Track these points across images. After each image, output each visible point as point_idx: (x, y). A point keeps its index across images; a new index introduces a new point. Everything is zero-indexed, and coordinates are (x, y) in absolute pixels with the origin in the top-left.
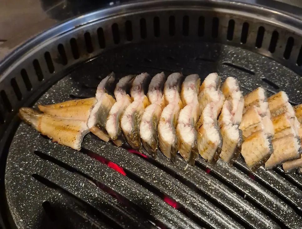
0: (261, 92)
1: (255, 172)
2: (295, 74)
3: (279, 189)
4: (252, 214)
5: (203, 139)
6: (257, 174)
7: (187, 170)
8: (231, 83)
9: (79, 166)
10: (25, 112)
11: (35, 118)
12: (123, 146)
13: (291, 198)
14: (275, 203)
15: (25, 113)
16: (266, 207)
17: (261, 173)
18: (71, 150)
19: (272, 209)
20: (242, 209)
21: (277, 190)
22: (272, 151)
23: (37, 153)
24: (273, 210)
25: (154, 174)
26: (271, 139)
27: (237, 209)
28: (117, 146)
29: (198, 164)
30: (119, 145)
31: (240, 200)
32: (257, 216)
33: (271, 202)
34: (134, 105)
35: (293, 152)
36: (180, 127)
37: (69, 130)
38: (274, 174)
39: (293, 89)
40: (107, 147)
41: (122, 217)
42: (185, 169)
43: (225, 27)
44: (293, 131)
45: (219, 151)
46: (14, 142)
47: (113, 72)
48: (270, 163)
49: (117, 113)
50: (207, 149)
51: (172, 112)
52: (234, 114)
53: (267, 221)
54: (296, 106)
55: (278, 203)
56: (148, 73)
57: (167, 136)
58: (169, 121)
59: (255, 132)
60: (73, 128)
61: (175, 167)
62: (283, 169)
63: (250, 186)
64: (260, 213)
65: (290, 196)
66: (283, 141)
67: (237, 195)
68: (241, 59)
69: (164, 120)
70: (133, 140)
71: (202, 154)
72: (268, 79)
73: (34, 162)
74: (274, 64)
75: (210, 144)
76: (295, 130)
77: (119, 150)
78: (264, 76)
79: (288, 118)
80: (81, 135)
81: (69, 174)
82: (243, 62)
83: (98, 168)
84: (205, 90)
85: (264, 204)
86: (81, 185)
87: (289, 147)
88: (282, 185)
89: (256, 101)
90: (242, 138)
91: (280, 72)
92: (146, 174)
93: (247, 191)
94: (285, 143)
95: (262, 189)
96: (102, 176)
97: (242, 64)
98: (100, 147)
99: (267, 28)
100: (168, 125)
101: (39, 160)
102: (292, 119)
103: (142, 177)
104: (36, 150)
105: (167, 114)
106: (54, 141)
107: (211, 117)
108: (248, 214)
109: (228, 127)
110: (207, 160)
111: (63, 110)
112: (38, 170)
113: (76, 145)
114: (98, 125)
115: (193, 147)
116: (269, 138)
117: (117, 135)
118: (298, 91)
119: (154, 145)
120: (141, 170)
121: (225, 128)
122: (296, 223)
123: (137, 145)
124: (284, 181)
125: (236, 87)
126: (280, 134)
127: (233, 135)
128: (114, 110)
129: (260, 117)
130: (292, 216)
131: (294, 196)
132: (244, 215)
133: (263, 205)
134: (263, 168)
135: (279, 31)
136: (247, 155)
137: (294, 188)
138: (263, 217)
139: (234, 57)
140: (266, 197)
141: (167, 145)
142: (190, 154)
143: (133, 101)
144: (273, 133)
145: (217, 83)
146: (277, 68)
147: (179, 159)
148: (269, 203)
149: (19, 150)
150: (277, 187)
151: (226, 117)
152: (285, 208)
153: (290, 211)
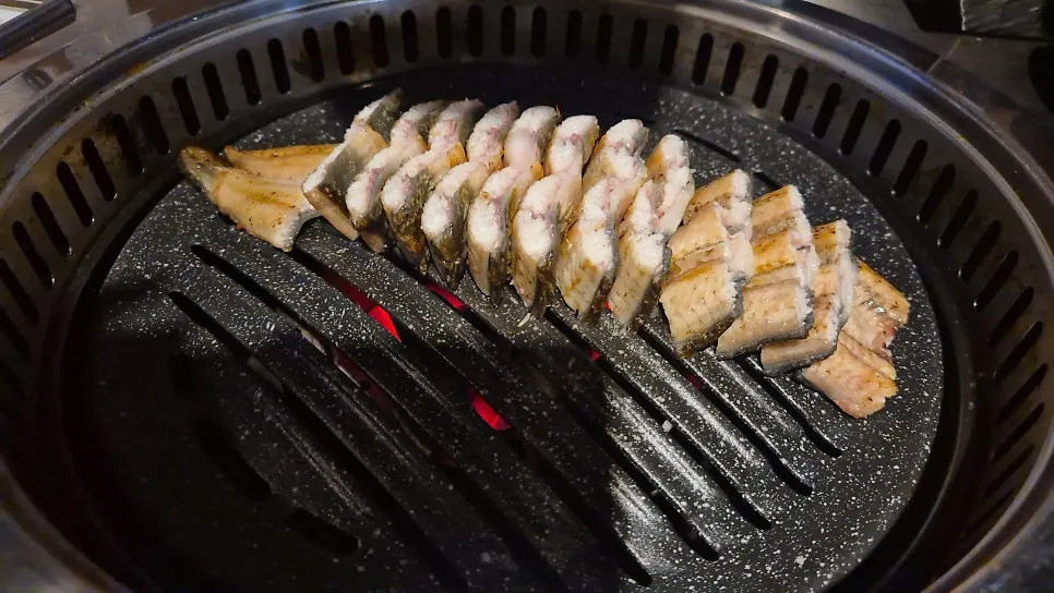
0: (739, 181)
1: (688, 358)
2: (832, 170)
3: (739, 406)
4: (661, 454)
5: (574, 255)
6: (693, 363)
7: (524, 327)
8: (672, 148)
9: (275, 285)
10: (193, 157)
11: (212, 174)
12: (388, 254)
13: (767, 434)
14: (724, 439)
15: (194, 160)
16: (700, 444)
17: (704, 363)
18: (270, 249)
19: (713, 451)
20: (639, 439)
21: (736, 409)
22: (740, 311)
23: (196, 250)
24: (717, 454)
25: (443, 325)
26: (743, 285)
27: (627, 435)
28: (373, 252)
29: (551, 317)
30: (377, 250)
31: (638, 416)
32: (673, 461)
33: (715, 433)
34: (427, 159)
35: (790, 321)
36: (522, 217)
37: (275, 202)
38: (736, 370)
39: (821, 202)
40: (351, 252)
41: (341, 412)
42: (520, 325)
43: (690, 51)
44: (798, 273)
45: (605, 287)
46: (152, 217)
47: (399, 89)
48: (730, 340)
49: (382, 170)
50: (578, 281)
51: (510, 182)
52: (661, 215)
53: (695, 475)
54: (818, 228)
55: (734, 442)
56: (481, 100)
57: (484, 233)
58: (497, 201)
59: (707, 261)
60: (282, 200)
61: (497, 316)
62: (760, 364)
63: (670, 389)
64: (681, 455)
65: (765, 429)
66: (771, 292)
67: (633, 404)
68: (713, 126)
69: (486, 197)
70: (402, 230)
71: (568, 295)
72: (767, 174)
73: (183, 266)
74: (788, 144)
75: (588, 270)
76: (805, 273)
77: (377, 262)
78: (760, 167)
79: (794, 242)
80: (297, 218)
81: (249, 299)
82: (718, 131)
83: (317, 293)
84: (603, 151)
85: (697, 437)
86: (268, 326)
87: (782, 305)
88: (752, 401)
89: (724, 195)
90: (668, 266)
91: (799, 162)
92: (424, 323)
93: (660, 398)
94: (775, 298)
95: (698, 399)
96: (319, 312)
97: (715, 137)
98: (334, 251)
99: (783, 61)
100: (492, 208)
101: (195, 264)
102: (804, 251)
103: (411, 327)
104: (198, 243)
105: (497, 185)
106: (239, 227)
107: (603, 208)
108: (651, 452)
109: (639, 236)
110: (577, 311)
111: (276, 162)
112: (187, 285)
113: (281, 237)
114: (327, 190)
115: (541, 265)
116: (738, 281)
117: (367, 217)
118: (833, 208)
119: (451, 251)
120: (413, 312)
121: (631, 239)
122: (768, 496)
123: (413, 249)
124: (758, 391)
125: (681, 158)
126: (768, 277)
127: (647, 255)
128: (378, 161)
129: (724, 233)
130: (761, 477)
131: (777, 431)
132: (641, 453)
133: (693, 438)
134: (711, 353)
135: (810, 69)
136: (677, 314)
137: (780, 411)
138: (687, 465)
139: (700, 121)
140: (704, 421)
141: (481, 252)
142: (533, 286)
143: (428, 149)
144: (750, 272)
145: (637, 142)
146: (792, 153)
147: (512, 299)
148: (710, 436)
149: (156, 237)
150: (738, 402)
151: (641, 216)
152: (748, 454)
153: (759, 463)
